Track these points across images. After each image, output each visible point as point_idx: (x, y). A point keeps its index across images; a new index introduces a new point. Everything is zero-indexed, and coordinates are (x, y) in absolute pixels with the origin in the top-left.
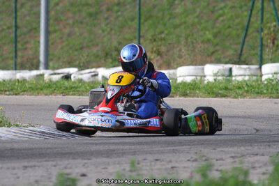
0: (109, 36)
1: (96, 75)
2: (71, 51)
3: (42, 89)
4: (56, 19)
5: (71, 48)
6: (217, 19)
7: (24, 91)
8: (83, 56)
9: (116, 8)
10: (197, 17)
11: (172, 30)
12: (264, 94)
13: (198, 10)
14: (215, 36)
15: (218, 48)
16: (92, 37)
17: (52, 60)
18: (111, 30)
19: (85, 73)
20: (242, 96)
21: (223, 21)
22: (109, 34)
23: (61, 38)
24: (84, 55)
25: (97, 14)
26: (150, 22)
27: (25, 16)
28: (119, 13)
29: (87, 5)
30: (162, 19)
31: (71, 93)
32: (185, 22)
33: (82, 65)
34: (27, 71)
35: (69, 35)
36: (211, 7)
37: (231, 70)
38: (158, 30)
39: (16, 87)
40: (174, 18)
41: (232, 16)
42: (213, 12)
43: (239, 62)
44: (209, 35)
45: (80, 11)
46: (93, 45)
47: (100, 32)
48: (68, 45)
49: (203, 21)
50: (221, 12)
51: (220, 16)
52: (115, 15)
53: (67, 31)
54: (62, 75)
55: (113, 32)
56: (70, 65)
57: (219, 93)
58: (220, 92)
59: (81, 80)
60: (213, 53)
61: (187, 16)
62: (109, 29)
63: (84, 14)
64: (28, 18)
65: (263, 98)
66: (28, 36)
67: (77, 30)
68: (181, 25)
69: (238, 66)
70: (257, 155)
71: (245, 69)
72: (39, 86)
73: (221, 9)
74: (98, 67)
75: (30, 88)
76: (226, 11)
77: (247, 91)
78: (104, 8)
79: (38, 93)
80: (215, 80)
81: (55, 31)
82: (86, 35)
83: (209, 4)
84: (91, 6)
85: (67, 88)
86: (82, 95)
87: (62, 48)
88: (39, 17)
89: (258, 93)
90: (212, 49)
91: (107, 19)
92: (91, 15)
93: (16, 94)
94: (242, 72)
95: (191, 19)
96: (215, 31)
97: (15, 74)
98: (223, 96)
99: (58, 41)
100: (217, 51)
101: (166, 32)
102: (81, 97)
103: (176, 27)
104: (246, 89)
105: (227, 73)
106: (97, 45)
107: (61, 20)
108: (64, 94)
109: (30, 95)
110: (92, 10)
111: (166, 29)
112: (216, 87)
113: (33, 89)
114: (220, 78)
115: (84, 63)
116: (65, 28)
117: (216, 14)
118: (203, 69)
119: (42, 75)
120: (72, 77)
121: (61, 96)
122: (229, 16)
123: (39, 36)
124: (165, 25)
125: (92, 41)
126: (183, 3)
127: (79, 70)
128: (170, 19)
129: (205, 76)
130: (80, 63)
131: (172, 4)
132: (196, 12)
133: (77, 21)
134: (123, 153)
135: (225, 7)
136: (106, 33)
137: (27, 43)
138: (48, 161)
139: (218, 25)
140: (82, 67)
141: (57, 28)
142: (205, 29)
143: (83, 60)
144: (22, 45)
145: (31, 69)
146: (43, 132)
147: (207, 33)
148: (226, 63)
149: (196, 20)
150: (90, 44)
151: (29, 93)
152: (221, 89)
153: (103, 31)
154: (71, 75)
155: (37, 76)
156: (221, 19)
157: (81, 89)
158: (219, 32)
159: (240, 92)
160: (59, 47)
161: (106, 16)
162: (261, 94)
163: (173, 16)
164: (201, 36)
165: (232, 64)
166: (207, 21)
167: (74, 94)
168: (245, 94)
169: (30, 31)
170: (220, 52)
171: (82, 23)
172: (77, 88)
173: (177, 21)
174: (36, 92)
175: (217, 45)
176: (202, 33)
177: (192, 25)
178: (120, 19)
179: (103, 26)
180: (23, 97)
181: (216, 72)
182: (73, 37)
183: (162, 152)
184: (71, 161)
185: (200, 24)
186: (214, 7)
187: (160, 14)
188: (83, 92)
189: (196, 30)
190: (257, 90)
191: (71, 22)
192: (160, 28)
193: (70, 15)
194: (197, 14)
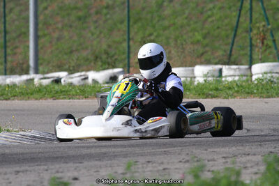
0: (98, 39)
1: (86, 78)
3: (32, 94)
4: (45, 24)
5: (60, 52)
6: (206, 20)
7: (14, 96)
8: (72, 60)
9: (105, 11)
10: (186, 18)
11: (161, 32)
12: (255, 93)
13: (187, 12)
14: (205, 37)
15: (207, 49)
16: (82, 40)
17: (41, 64)
18: (101, 33)
19: (76, 77)
20: (233, 96)
21: (212, 22)
22: (98, 37)
23: (51, 42)
24: (74, 59)
25: (86, 17)
26: (140, 24)
27: (13, 21)
28: (108, 16)
29: (76, 8)
30: (151, 21)
31: (61, 97)
32: (174, 24)
33: (71, 68)
34: (17, 76)
35: (58, 39)
36: (199, 8)
37: (221, 71)
38: (147, 33)
39: (6, 92)
40: (163, 19)
41: (221, 17)
42: (202, 13)
43: (228, 63)
44: (198, 37)
45: (69, 15)
46: (83, 49)
47: (90, 35)
48: (57, 49)
49: (192, 22)
50: (210, 13)
51: (209, 17)
52: (103, 18)
53: (56, 35)
54: (52, 79)
55: (102, 35)
56: (60, 69)
57: (210, 94)
58: (210, 92)
59: (71, 84)
60: (202, 54)
61: (176, 17)
62: (98, 33)
63: (73, 18)
64: (16, 23)
65: (254, 97)
66: (17, 41)
67: (66, 34)
68: (169, 27)
69: (227, 67)
70: (248, 154)
71: (235, 70)
72: (29, 91)
73: (210, 9)
74: (88, 70)
75: (20, 93)
76: (215, 11)
77: (237, 92)
78: (93, 11)
79: (29, 98)
80: (205, 81)
81: (45, 35)
82: (75, 38)
83: (197, 5)
84: (80, 9)
85: (57, 92)
86: (73, 98)
87: (52, 52)
88: (28, 21)
89: (248, 93)
90: (201, 50)
91: (96, 22)
92: (79, 19)
93: (6, 99)
94: (232, 73)
95: (180, 21)
96: (205, 31)
97: (5, 80)
98: (213, 97)
99: (48, 45)
100: (206, 52)
101: (155, 34)
102: (71, 100)
103: (165, 29)
104: (236, 89)
105: (217, 74)
106: (87, 49)
107: (50, 25)
108: (54, 98)
109: (21, 100)
110: (81, 14)
111: (156, 31)
112: (206, 88)
113: (23, 94)
114: (210, 79)
115: (73, 67)
116: (54, 32)
117: (205, 15)
118: (193, 70)
119: (32, 80)
120: (62, 81)
121: (51, 100)
122: (218, 17)
123: (28, 41)
124: (154, 27)
125: (81, 44)
126: (172, 5)
127: (69, 74)
128: (158, 21)
129: (195, 77)
130: (69, 67)
131: (160, 6)
132: (184, 13)
133: (66, 25)
134: (115, 156)
135: (214, 8)
136: (95, 36)
137: (16, 47)
138: (40, 165)
139: (207, 26)
140: (71, 71)
141: (46, 32)
142: (195, 30)
143: (73, 64)
144: (12, 50)
145: (21, 74)
146: (35, 137)
147: (196, 34)
148: (216, 64)
149: (185, 21)
150: (79, 48)
151: (20, 98)
152: (211, 90)
153: (93, 34)
154: (61, 79)
155: (27, 80)
156: (210, 20)
157: (71, 93)
158: (209, 33)
159: (231, 92)
160: (49, 51)
161: (95, 19)
162: (252, 94)
163: (162, 18)
164: (191, 37)
165: (222, 64)
166: (196, 23)
167: (65, 98)
168: (235, 94)
169: (19, 36)
170: (209, 53)
171: (71, 26)
172: (67, 91)
174: (27, 96)
175: (207, 45)
176: (191, 34)
177: (182, 27)
178: (110, 22)
179: (92, 29)
180: (13, 102)
181: (205, 73)
182: (62, 41)
183: (154, 154)
184: (63, 165)
185: (189, 25)
186: (203, 8)
187: (149, 16)
188: (73, 95)
189: (185, 32)
190: (247, 90)
191: (60, 26)
192: (149, 30)
193: (59, 19)
194: (185, 16)
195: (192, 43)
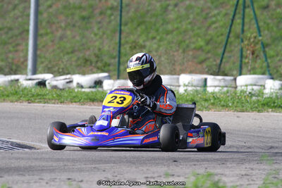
0: (101, 40)
1: (71, 82)
2: (62, 55)
3: (8, 96)
4: (48, 22)
5: (62, 51)
6: (209, 27)
9: (109, 12)
10: (190, 23)
11: (164, 36)
12: (230, 107)
13: (191, 16)
14: (208, 43)
15: (209, 55)
16: (84, 41)
18: (104, 33)
19: (60, 80)
20: (208, 109)
21: (216, 28)
22: (101, 38)
23: (53, 41)
25: (89, 17)
26: (143, 27)
27: (17, 18)
28: (113, 17)
29: (80, 8)
30: (155, 25)
31: (37, 101)
32: (177, 28)
34: (2, 76)
35: (61, 38)
36: (204, 14)
37: (206, 80)
38: (150, 35)
40: (168, 23)
42: (206, 19)
43: (218, 72)
44: (201, 43)
45: (73, 14)
47: (92, 36)
48: (58, 48)
49: (196, 28)
50: (214, 19)
51: (214, 23)
52: (107, 20)
53: (59, 34)
54: (37, 81)
55: (105, 36)
59: (55, 87)
60: (204, 61)
61: (180, 22)
62: (101, 33)
63: (77, 18)
64: (20, 20)
66: (19, 37)
67: (69, 33)
68: (172, 32)
71: (220, 80)
72: (6, 93)
73: (215, 16)
74: (74, 73)
76: (219, 18)
77: (213, 104)
78: (97, 11)
79: (4, 100)
81: (47, 34)
82: (78, 38)
83: (202, 11)
84: (84, 9)
85: (33, 96)
86: (48, 103)
87: (53, 51)
88: (29, 19)
89: (223, 106)
90: (202, 57)
91: (100, 23)
92: (83, 18)
94: (216, 83)
95: (185, 25)
96: (208, 37)
99: (50, 44)
100: (208, 58)
101: (158, 38)
102: (46, 105)
103: (168, 33)
104: (212, 101)
107: (54, 23)
108: (29, 101)
110: (85, 14)
111: (158, 34)
116: (57, 31)
117: (210, 21)
118: (178, 79)
119: (17, 80)
120: (47, 83)
121: (26, 104)
122: (221, 23)
123: (28, 39)
124: (157, 31)
125: (83, 45)
126: (176, 9)
127: (55, 76)
128: (163, 24)
130: (59, 69)
131: (165, 9)
132: (188, 18)
133: (69, 24)
135: (218, 14)
136: (98, 37)
137: (18, 45)
139: (210, 32)
141: (49, 31)
142: (198, 35)
143: (62, 66)
144: (14, 47)
147: (200, 39)
149: (189, 27)
150: (81, 48)
153: (96, 35)
154: (45, 81)
155: (12, 81)
156: (214, 26)
157: (47, 97)
158: (211, 39)
159: (206, 104)
160: (51, 50)
161: (99, 20)
163: (166, 22)
164: (194, 43)
166: (199, 28)
167: (40, 102)
168: (211, 106)
169: (21, 34)
170: (211, 60)
171: (74, 26)
172: (43, 95)
173: (170, 27)
174: (3, 98)
175: (208, 52)
176: (194, 40)
177: (185, 31)
178: (113, 23)
179: (95, 30)
182: (65, 40)
185: (193, 30)
186: (207, 14)
187: (153, 20)
188: (49, 99)
189: (188, 37)
190: (222, 103)
191: (63, 25)
192: (153, 34)
193: (63, 18)
194: (189, 21)
195: (195, 49)
